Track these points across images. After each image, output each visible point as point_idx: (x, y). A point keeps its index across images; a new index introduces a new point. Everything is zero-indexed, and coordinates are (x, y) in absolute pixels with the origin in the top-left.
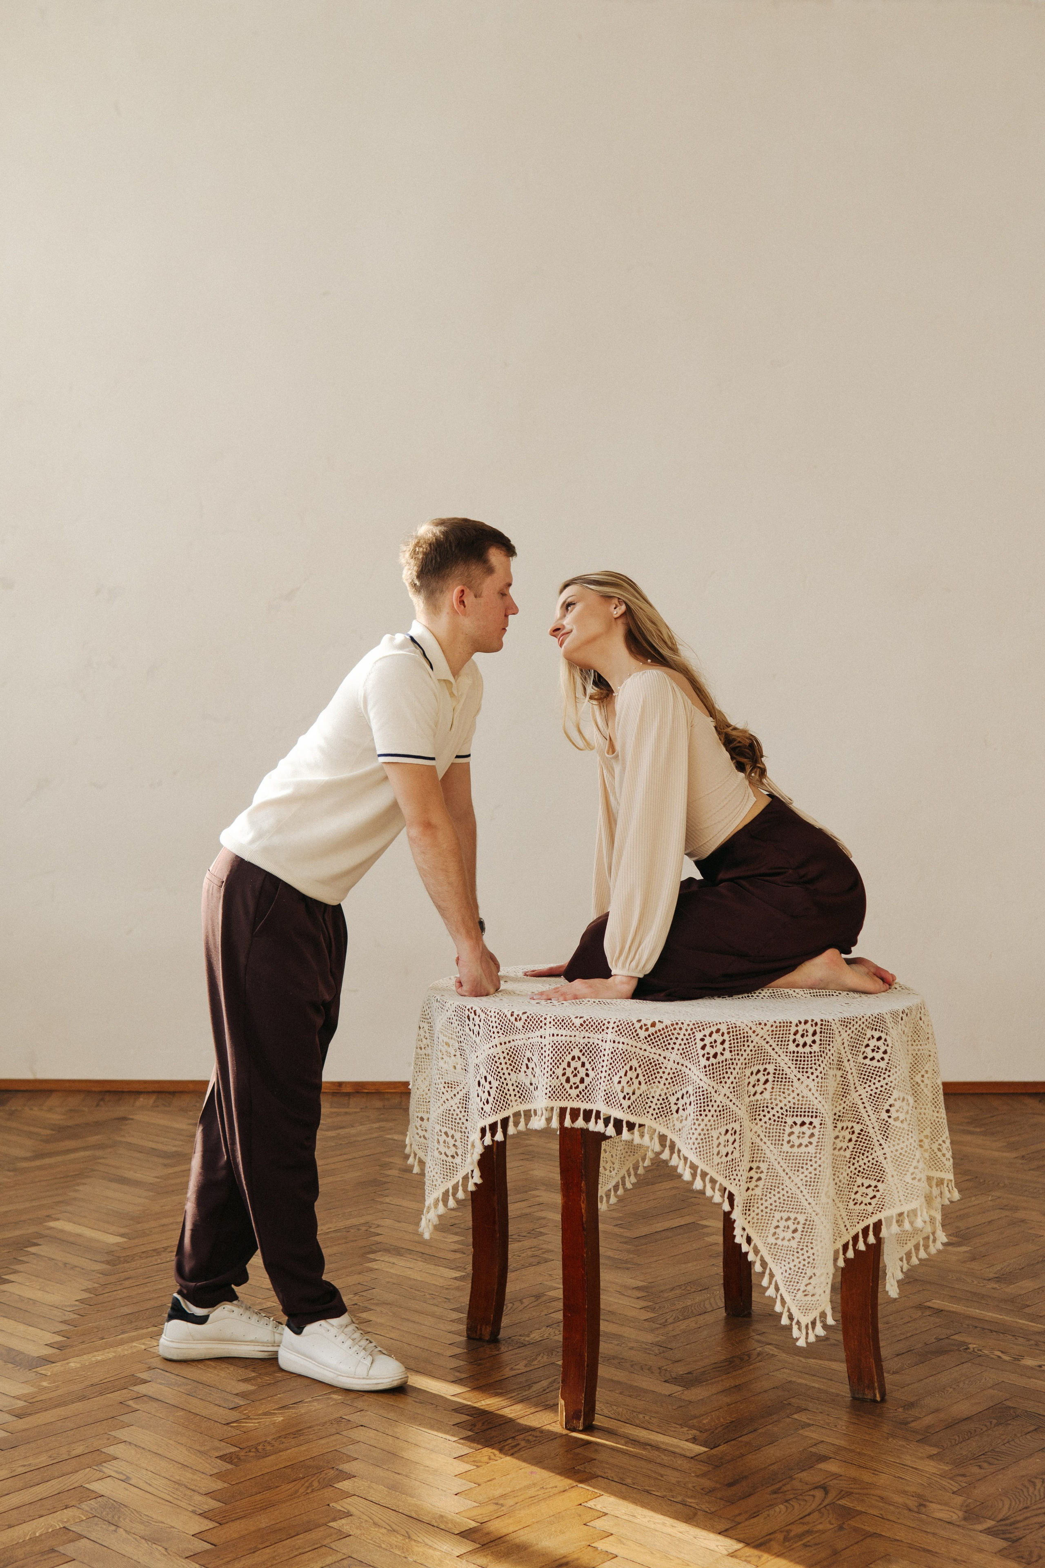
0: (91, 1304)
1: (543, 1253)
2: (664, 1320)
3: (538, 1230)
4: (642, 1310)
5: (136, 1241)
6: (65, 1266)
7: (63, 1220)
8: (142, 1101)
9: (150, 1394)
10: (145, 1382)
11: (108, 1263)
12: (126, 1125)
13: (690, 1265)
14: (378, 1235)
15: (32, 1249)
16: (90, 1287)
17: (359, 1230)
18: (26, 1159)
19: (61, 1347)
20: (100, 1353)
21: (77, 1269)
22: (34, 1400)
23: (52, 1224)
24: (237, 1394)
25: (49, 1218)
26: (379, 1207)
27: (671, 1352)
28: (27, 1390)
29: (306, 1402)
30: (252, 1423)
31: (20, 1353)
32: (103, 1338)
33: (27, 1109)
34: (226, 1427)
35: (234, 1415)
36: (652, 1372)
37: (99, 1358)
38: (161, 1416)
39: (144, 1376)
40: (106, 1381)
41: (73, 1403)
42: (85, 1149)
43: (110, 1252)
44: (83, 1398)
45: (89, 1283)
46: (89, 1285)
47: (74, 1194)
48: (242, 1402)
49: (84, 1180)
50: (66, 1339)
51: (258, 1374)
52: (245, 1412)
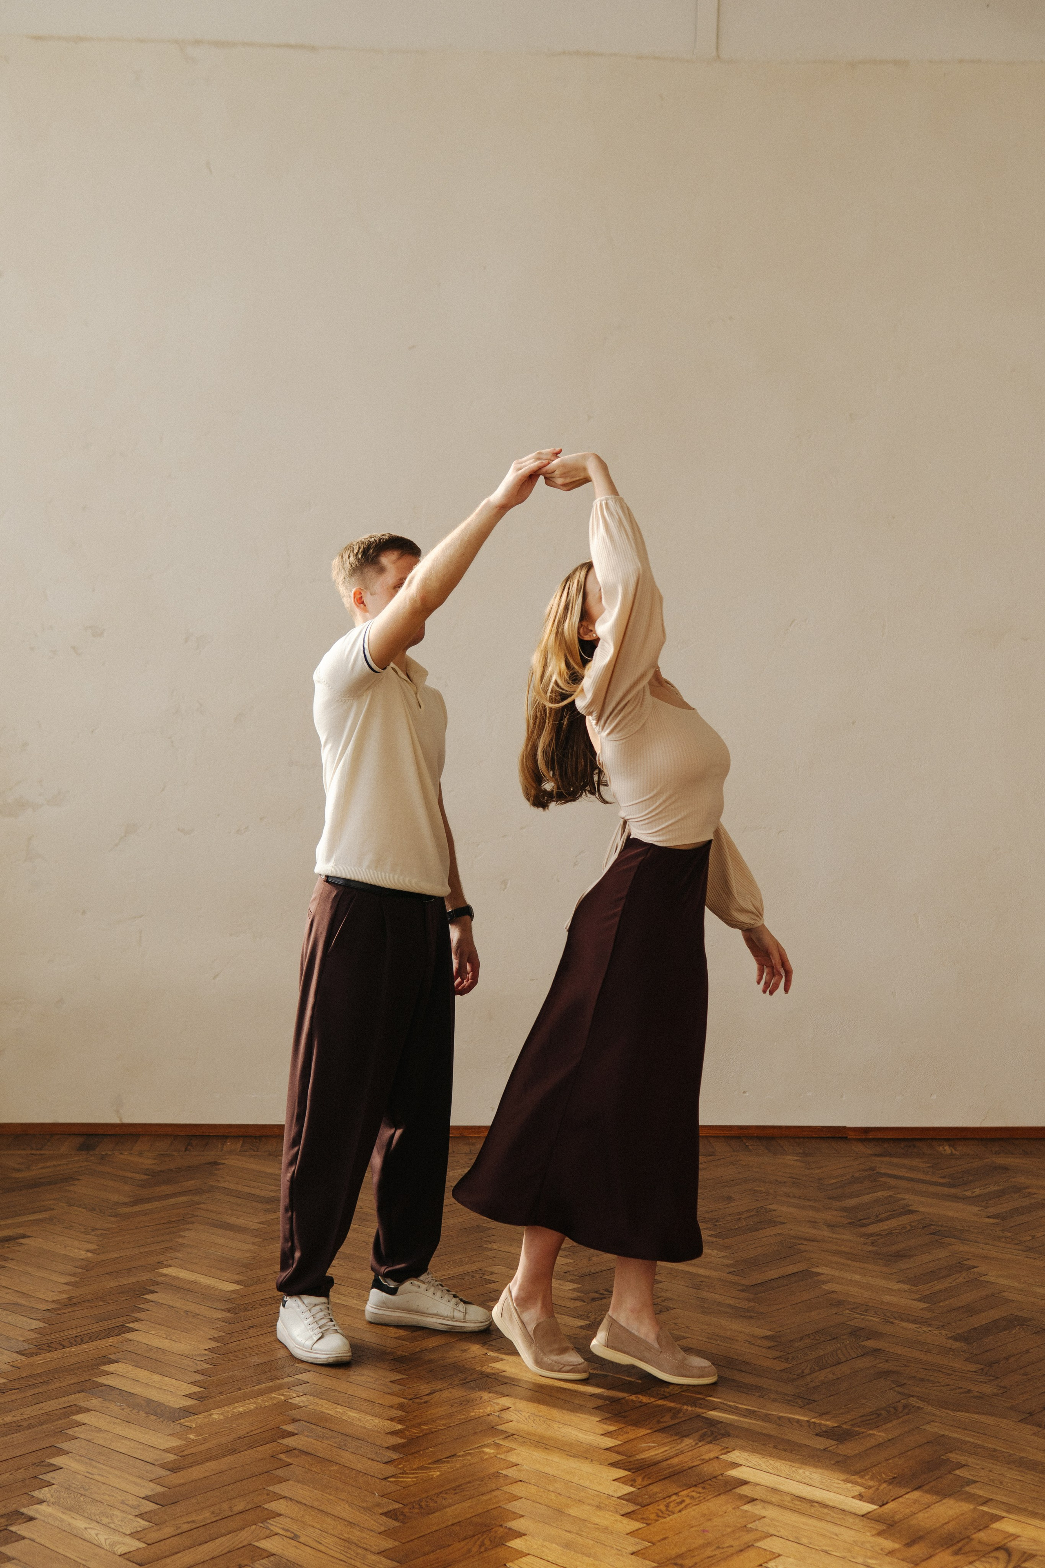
0: (221, 1353)
2: (800, 1371)
5: (256, 1288)
6: (188, 1314)
7: (175, 1266)
8: (229, 1145)
9: (300, 1447)
10: (293, 1434)
11: (229, 1311)
12: (219, 1169)
13: (812, 1313)
14: (494, 1282)
15: (149, 1297)
16: (216, 1336)
17: (473, 1277)
19: (200, 1398)
20: (242, 1404)
21: (200, 1317)
22: (184, 1454)
23: (165, 1271)
24: (388, 1448)
25: (161, 1264)
26: (488, 1253)
28: (174, 1442)
29: (460, 1456)
30: (410, 1478)
31: (160, 1404)
32: (241, 1389)
33: (117, 1153)
35: (390, 1470)
36: (801, 1425)
37: (242, 1409)
38: (316, 1471)
39: (289, 1428)
40: (253, 1433)
41: (224, 1456)
42: (182, 1194)
43: (229, 1300)
44: (233, 1452)
45: (214, 1331)
46: (214, 1333)
47: (180, 1240)
48: (394, 1456)
49: (188, 1226)
50: (203, 1389)
51: (404, 1427)
52: (400, 1466)
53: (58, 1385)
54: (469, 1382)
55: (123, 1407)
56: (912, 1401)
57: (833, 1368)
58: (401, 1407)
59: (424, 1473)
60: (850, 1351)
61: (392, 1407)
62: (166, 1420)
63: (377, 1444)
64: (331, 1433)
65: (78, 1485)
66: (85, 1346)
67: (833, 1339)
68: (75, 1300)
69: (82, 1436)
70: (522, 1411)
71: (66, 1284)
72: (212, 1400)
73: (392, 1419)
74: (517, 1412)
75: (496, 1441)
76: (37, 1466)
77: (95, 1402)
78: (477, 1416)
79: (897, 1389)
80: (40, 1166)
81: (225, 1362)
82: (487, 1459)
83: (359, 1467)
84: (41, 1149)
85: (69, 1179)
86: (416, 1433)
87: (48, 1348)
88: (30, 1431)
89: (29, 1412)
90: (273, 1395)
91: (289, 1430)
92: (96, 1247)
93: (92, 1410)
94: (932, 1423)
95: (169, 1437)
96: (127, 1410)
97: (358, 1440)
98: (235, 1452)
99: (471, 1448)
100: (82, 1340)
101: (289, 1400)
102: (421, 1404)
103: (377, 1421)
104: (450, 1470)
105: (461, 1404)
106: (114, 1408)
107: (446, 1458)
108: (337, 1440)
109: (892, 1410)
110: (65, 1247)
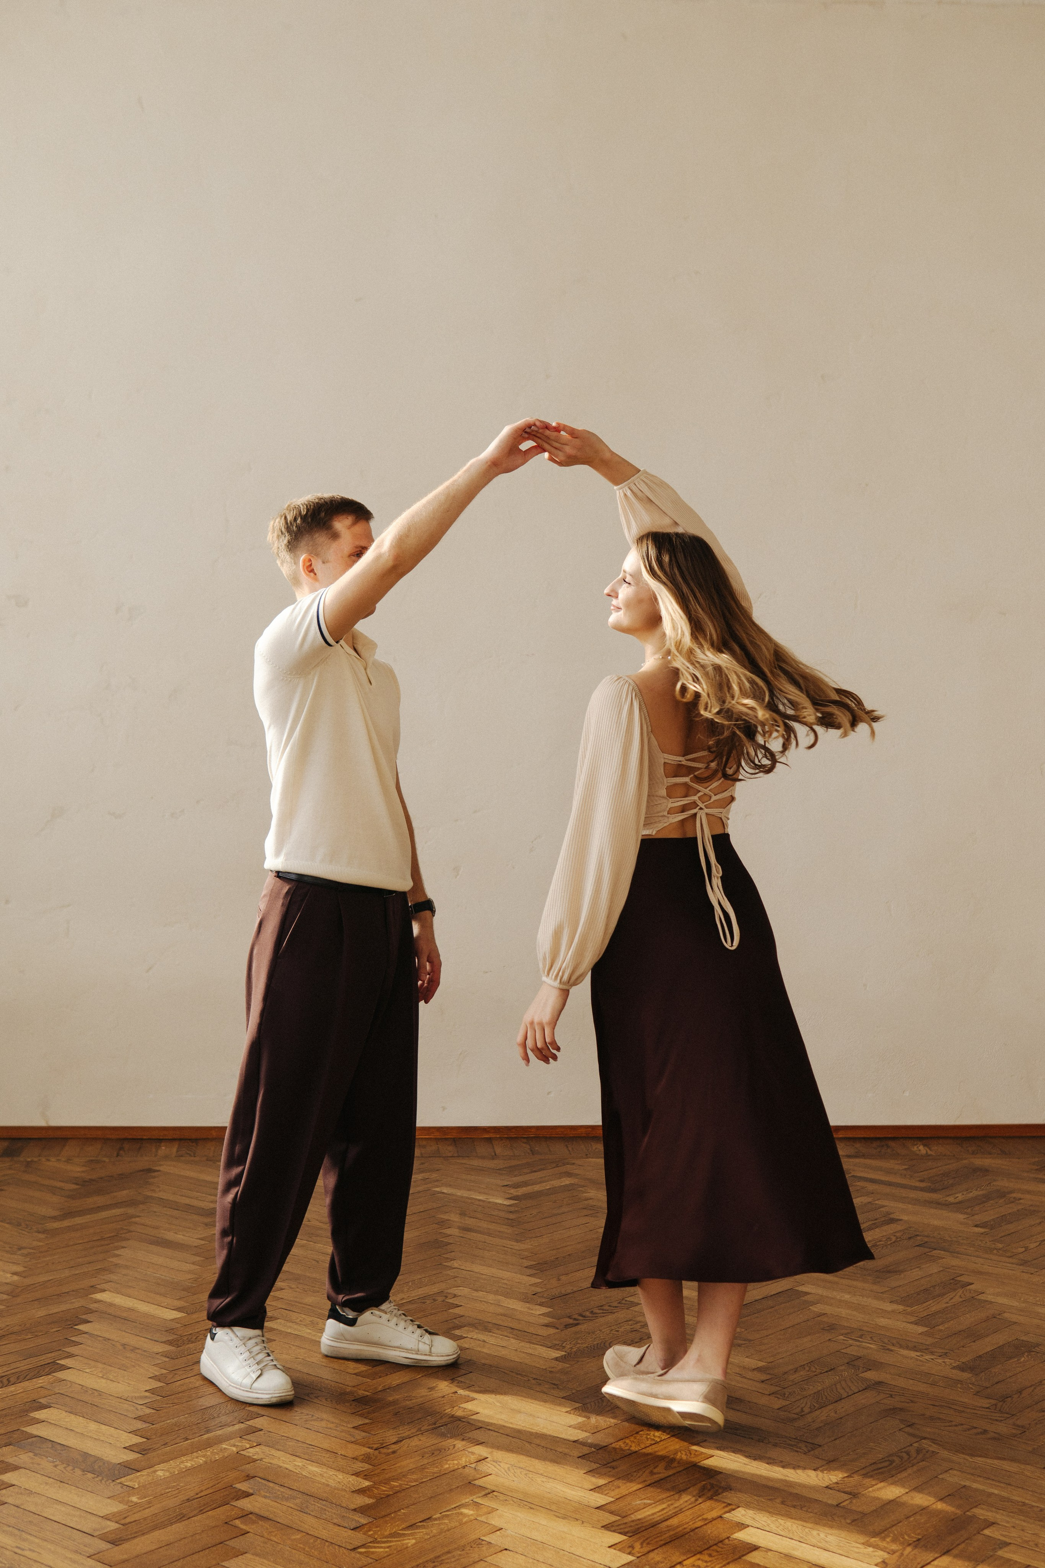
0: (164, 1394)
3: (628, 1299)
4: (772, 1397)
5: (195, 1316)
6: (125, 1348)
7: (110, 1291)
8: (163, 1150)
9: (257, 1511)
10: (248, 1495)
11: (173, 1343)
12: (154, 1177)
13: (805, 1340)
14: (457, 1306)
15: (82, 1327)
16: (158, 1374)
18: (54, 1218)
19: (142, 1450)
20: (188, 1457)
21: (139, 1351)
22: (127, 1521)
23: (98, 1296)
24: (354, 1510)
25: (94, 1289)
26: (449, 1272)
28: (114, 1507)
29: (436, 1519)
30: (381, 1547)
31: (96, 1459)
32: (187, 1439)
33: (43, 1160)
34: (353, 1554)
35: (359, 1538)
37: (188, 1465)
38: (276, 1540)
39: (243, 1486)
40: (202, 1494)
41: (172, 1524)
42: (114, 1206)
43: (170, 1331)
44: (182, 1517)
45: (155, 1368)
46: (155, 1370)
47: (114, 1260)
48: (363, 1520)
49: (124, 1244)
50: (145, 1440)
51: (371, 1483)
52: (370, 1533)
54: (439, 1427)
55: (56, 1463)
56: (925, 1444)
57: (834, 1405)
58: (367, 1459)
59: (397, 1541)
60: (850, 1384)
61: (356, 1459)
62: (105, 1479)
63: (343, 1505)
64: (290, 1492)
65: (5, 1564)
67: (830, 1371)
69: (10, 1500)
70: (500, 1462)
72: (155, 1453)
73: (357, 1474)
74: (494, 1464)
75: (475, 1500)
77: (24, 1458)
78: (452, 1469)
79: (908, 1429)
81: (168, 1405)
82: (466, 1522)
83: (324, 1534)
86: (385, 1491)
90: (224, 1446)
91: (243, 1489)
93: (21, 1468)
94: (950, 1471)
95: (109, 1501)
96: (61, 1467)
97: (321, 1501)
98: (184, 1519)
99: (448, 1508)
101: (242, 1452)
102: (388, 1454)
103: (340, 1476)
104: (427, 1537)
105: (433, 1454)
106: (46, 1464)
107: (420, 1522)
108: (298, 1501)
109: (904, 1455)
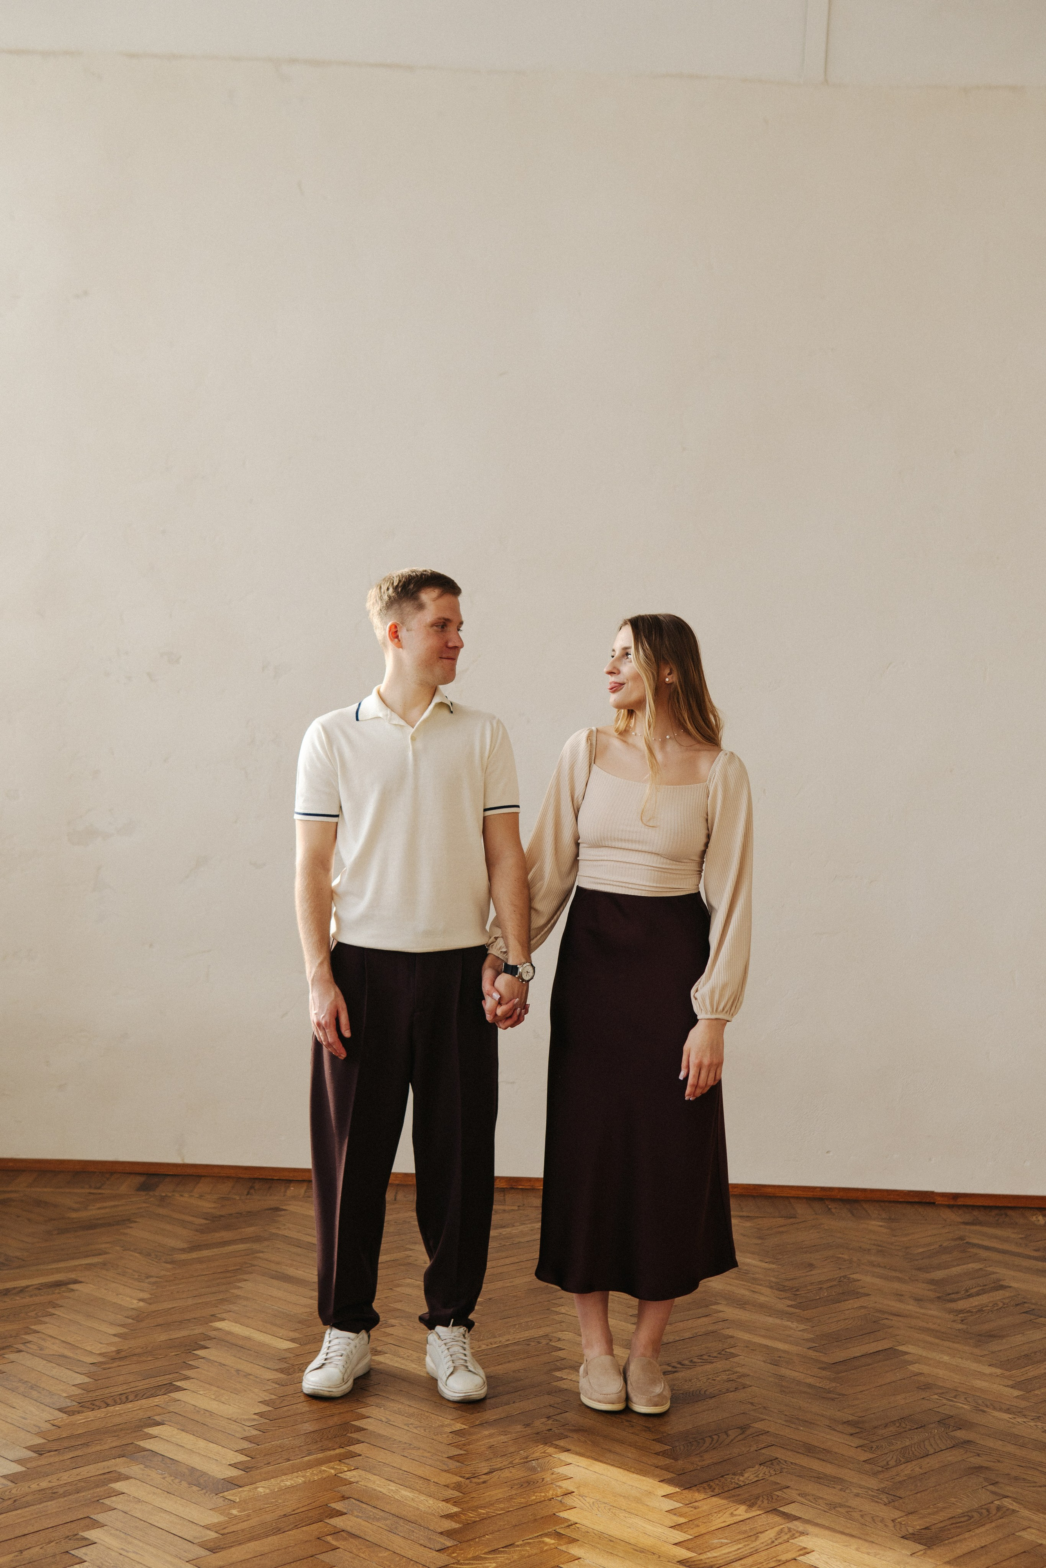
0: (271, 1418)
1: (739, 1377)
2: (885, 1463)
3: (728, 1350)
4: (859, 1450)
5: (308, 1347)
6: (238, 1374)
7: (228, 1320)
8: (290, 1190)
9: (348, 1529)
10: (341, 1514)
11: (281, 1371)
12: (280, 1216)
13: (899, 1397)
14: (561, 1349)
15: (200, 1353)
16: (267, 1399)
17: (539, 1343)
18: (183, 1250)
19: (246, 1468)
20: (289, 1477)
21: (251, 1377)
22: (226, 1531)
23: (218, 1325)
24: (441, 1533)
25: (214, 1317)
26: (556, 1317)
27: (901, 1501)
28: (215, 1518)
29: (518, 1546)
31: (204, 1474)
32: (289, 1460)
33: (177, 1195)
35: (443, 1559)
36: (886, 1526)
37: (288, 1483)
38: (364, 1556)
39: (338, 1506)
40: (299, 1511)
41: (267, 1536)
42: (241, 1241)
43: (283, 1359)
44: (278, 1531)
45: (265, 1393)
46: (265, 1396)
47: (235, 1291)
48: (448, 1542)
49: (245, 1276)
50: (251, 1458)
51: (460, 1509)
52: (455, 1555)
53: (99, 1448)
55: (164, 1475)
56: (1006, 1502)
57: (920, 1460)
60: (938, 1442)
61: (448, 1487)
62: (208, 1493)
63: (430, 1528)
64: (382, 1514)
66: (130, 1405)
68: (123, 1354)
69: (119, 1507)
71: (114, 1335)
72: (260, 1470)
73: (447, 1501)
76: (70, 1539)
77: (135, 1469)
78: (537, 1501)
79: (991, 1487)
80: (98, 1205)
81: (271, 1429)
83: (410, 1554)
84: (99, 1188)
85: (126, 1221)
86: (472, 1517)
87: (91, 1406)
88: (66, 1498)
89: (65, 1478)
90: (323, 1468)
91: (337, 1508)
92: (149, 1296)
93: (132, 1478)
94: (1029, 1529)
95: (211, 1512)
96: (169, 1480)
97: (411, 1524)
98: (280, 1532)
99: (531, 1537)
100: (127, 1398)
101: (338, 1475)
102: (479, 1483)
103: (431, 1501)
104: (506, 1562)
106: (155, 1476)
107: (503, 1548)
108: (389, 1522)
109: (985, 1512)
110: (117, 1295)
